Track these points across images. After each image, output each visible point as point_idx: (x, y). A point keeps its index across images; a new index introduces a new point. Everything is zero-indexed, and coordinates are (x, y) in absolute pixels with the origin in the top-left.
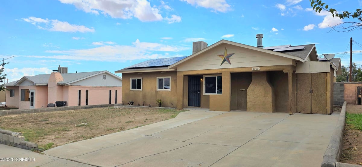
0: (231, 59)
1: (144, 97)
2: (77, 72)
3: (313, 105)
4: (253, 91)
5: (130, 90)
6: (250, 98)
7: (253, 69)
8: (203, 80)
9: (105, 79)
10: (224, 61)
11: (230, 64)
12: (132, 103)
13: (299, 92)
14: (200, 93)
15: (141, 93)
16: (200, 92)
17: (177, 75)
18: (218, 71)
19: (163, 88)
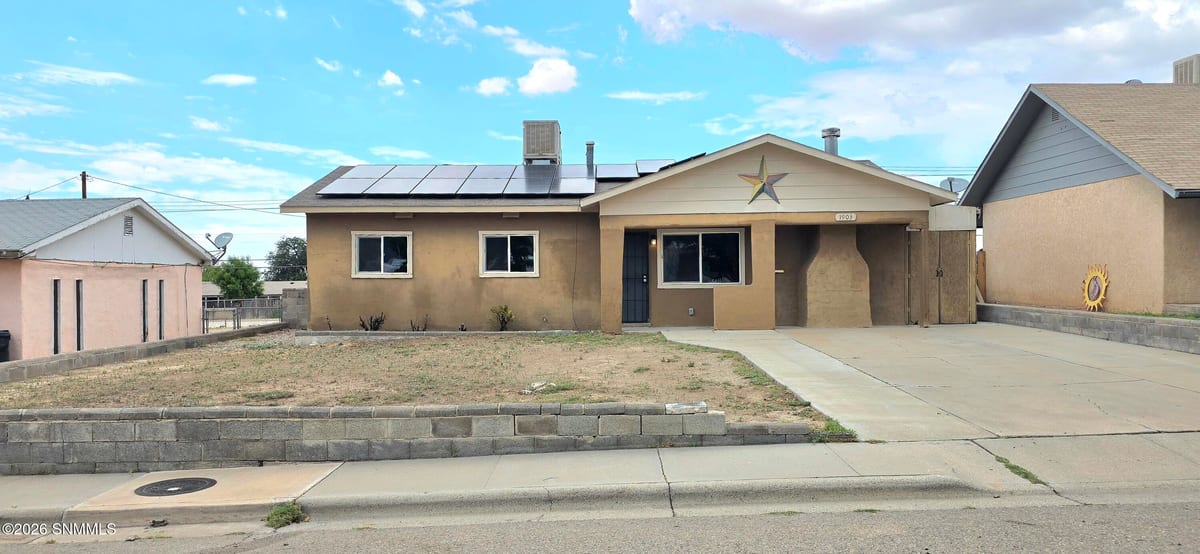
0: (778, 189)
1: (423, 299)
2: (28, 198)
3: (942, 305)
4: (822, 273)
5: (353, 276)
6: (815, 292)
7: (838, 218)
8: (657, 244)
9: (131, 232)
10: (760, 192)
11: (777, 200)
12: (376, 325)
13: (914, 275)
14: (647, 282)
15: (409, 286)
16: (647, 278)
17: (601, 228)
18: (743, 220)
19: (507, 269)
